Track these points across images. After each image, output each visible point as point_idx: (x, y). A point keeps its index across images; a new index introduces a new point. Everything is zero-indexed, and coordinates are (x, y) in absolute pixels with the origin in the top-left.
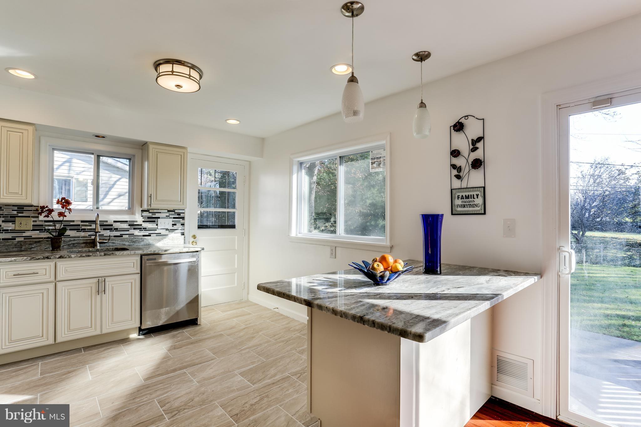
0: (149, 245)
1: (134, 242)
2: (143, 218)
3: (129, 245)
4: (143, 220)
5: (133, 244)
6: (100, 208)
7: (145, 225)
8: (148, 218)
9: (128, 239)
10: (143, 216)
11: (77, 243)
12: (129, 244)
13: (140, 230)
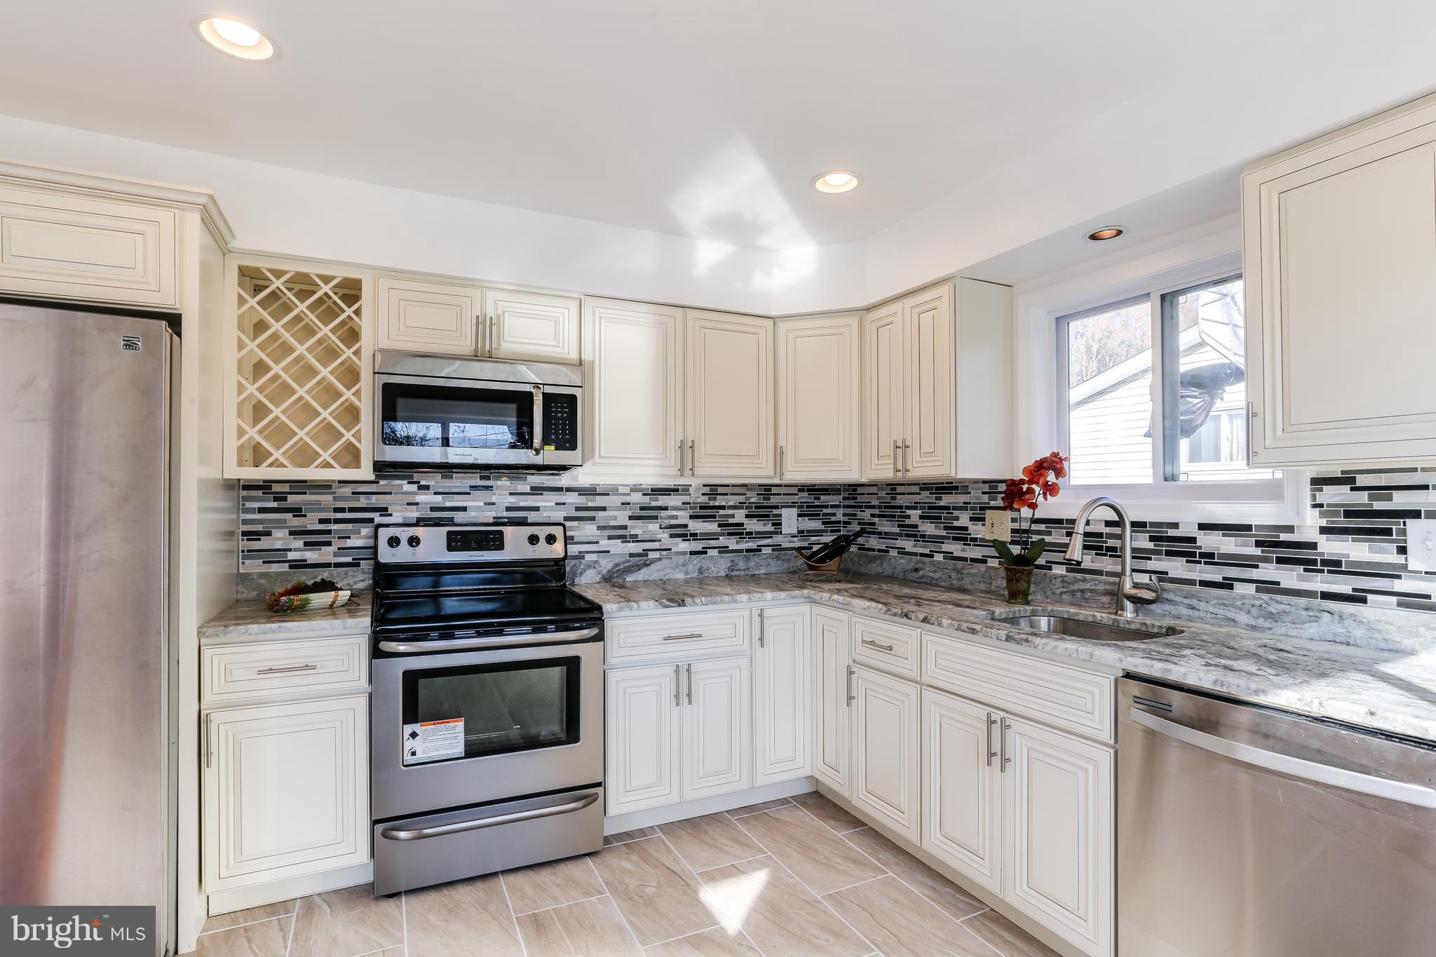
0: (1348, 644)
1: (1271, 616)
2: (1322, 515)
3: (1253, 628)
4: (1323, 522)
5: (1268, 625)
6: (1183, 478)
7: (1330, 547)
8: (1348, 514)
9: (1247, 601)
10: (1321, 506)
11: (1091, 591)
12: (1252, 622)
13: (1305, 570)
